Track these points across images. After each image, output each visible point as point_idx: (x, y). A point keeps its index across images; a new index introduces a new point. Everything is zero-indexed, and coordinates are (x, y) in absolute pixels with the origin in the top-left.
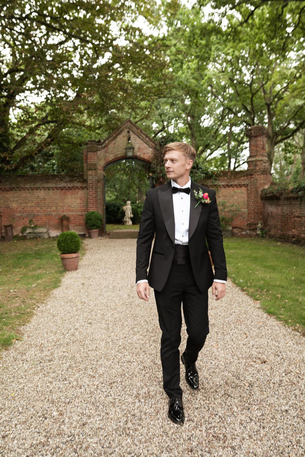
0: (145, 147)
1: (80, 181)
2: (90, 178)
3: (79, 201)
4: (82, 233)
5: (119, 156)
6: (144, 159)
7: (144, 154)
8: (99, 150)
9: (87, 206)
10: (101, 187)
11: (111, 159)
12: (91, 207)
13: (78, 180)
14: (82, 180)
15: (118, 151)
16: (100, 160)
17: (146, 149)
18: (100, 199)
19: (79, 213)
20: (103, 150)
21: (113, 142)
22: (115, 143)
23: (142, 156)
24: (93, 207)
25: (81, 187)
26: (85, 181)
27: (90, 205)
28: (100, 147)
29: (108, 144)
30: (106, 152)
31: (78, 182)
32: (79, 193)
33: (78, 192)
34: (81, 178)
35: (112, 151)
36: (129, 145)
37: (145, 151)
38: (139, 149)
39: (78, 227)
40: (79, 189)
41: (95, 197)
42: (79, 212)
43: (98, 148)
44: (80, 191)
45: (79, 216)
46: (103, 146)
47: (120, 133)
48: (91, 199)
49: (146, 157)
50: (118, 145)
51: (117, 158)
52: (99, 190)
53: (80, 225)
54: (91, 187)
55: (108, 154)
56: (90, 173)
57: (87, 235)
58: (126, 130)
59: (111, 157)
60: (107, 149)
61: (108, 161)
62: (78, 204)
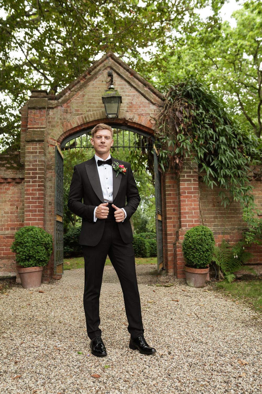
0: (142, 103)
1: (12, 168)
2: (29, 158)
3: (8, 208)
4: (12, 274)
5: (91, 119)
6: (140, 125)
7: (140, 115)
8: (52, 108)
9: (23, 217)
10: (54, 179)
11: (75, 125)
12: (30, 220)
13: (8, 165)
14: (15, 165)
15: (89, 111)
16: (53, 126)
17: (145, 107)
18: (50, 203)
19: (7, 232)
20: (59, 108)
21: (81, 93)
22: (84, 96)
23: (136, 120)
24: (35, 220)
25: (14, 179)
26: (21, 167)
27: (29, 215)
28: (55, 102)
29: (71, 97)
30: (66, 112)
31: (8, 168)
32: (10, 192)
33: (8, 189)
34: (15, 162)
35: (77, 111)
36: (111, 93)
37: (140, 111)
38: (131, 106)
39: (5, 261)
40: (9, 183)
41: (38, 198)
42: (8, 229)
43: (51, 104)
44: (11, 188)
45: (7, 237)
46: (60, 100)
47: (94, 77)
48: (30, 202)
49: (144, 121)
50: (89, 99)
51: (88, 123)
52: (48, 184)
53: (9, 258)
54: (32, 178)
55: (68, 116)
56: (30, 147)
57: (18, 280)
58: (106, 72)
59: (75, 121)
60: (68, 107)
61: (70, 128)
62: (5, 213)
